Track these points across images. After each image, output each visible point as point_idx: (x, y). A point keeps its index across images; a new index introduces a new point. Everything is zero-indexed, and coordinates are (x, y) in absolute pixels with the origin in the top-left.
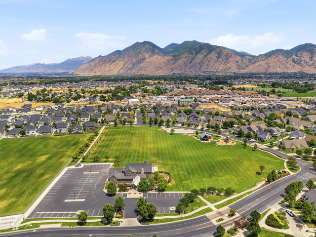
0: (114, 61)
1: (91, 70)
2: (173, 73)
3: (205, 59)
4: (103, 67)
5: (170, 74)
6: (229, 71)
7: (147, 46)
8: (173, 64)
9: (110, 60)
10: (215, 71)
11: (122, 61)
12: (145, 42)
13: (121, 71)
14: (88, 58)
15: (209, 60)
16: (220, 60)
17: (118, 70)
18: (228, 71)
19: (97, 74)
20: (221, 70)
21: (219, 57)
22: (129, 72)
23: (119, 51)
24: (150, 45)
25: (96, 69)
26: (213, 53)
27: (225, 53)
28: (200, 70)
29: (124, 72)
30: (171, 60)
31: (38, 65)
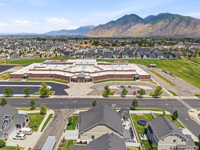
0: (110, 28)
1: (95, 34)
2: (151, 35)
3: (177, 26)
4: (103, 31)
5: (149, 36)
6: (197, 35)
7: (133, 17)
8: (152, 29)
9: (107, 27)
10: (185, 34)
11: (115, 27)
12: (132, 15)
13: (114, 34)
14: (92, 26)
15: (180, 26)
16: (189, 27)
17: (113, 34)
18: (195, 35)
19: (99, 36)
20: (189, 34)
21: (187, 25)
22: (120, 35)
23: (113, 21)
24: (135, 16)
25: (99, 33)
26: (183, 21)
27: (193, 21)
28: (172, 34)
29: (117, 35)
30: (150, 27)
31: (64, 31)
